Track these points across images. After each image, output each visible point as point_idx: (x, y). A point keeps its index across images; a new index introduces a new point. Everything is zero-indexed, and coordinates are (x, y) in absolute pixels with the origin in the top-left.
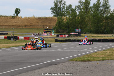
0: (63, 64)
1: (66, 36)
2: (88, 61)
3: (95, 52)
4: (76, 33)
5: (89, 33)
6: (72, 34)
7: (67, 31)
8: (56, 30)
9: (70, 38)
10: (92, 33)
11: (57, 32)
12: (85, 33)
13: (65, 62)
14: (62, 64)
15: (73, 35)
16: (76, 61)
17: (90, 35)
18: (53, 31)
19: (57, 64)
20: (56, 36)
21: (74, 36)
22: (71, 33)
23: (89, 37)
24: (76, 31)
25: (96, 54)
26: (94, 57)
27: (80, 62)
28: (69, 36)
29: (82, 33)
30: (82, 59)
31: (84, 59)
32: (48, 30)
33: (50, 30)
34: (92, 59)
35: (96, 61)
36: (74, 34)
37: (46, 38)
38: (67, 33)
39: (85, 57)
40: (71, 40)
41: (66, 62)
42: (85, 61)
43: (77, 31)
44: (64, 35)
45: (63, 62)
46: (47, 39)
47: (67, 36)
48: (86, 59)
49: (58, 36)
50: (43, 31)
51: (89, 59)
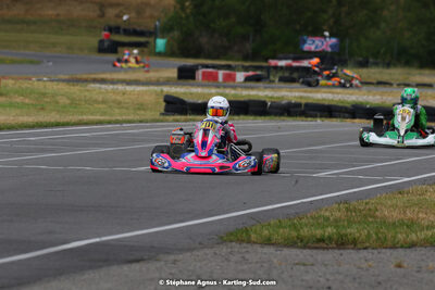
0: (175, 262)
1: (240, 76)
2: (342, 243)
3: (400, 190)
4: (305, 63)
5: (388, 65)
6: (276, 67)
7: (249, 47)
8: (176, 34)
9: (261, 93)
10: (407, 64)
11: (184, 48)
12: (364, 64)
13: (190, 250)
14: (172, 257)
15: (287, 74)
16: (268, 242)
17: (396, 73)
18: (161, 43)
19: (137, 261)
20: (173, 73)
21: (291, 77)
22: (273, 62)
23: (381, 89)
24: (306, 47)
25: (401, 200)
26: (384, 222)
27: (286, 251)
28: (257, 79)
29: (344, 63)
30: (305, 232)
31: (319, 233)
32: (127, 32)
33: (141, 34)
34: (369, 235)
35: (394, 247)
36: (289, 68)
37: (110, 87)
38: (246, 58)
39: (327, 219)
40: (264, 103)
41: (202, 246)
42: (321, 243)
43: (312, 44)
44: (229, 67)
45: (182, 250)
46: (114, 92)
47: (248, 79)
48: (330, 230)
49: (186, 74)
50: (94, 41)
51: (353, 231)
